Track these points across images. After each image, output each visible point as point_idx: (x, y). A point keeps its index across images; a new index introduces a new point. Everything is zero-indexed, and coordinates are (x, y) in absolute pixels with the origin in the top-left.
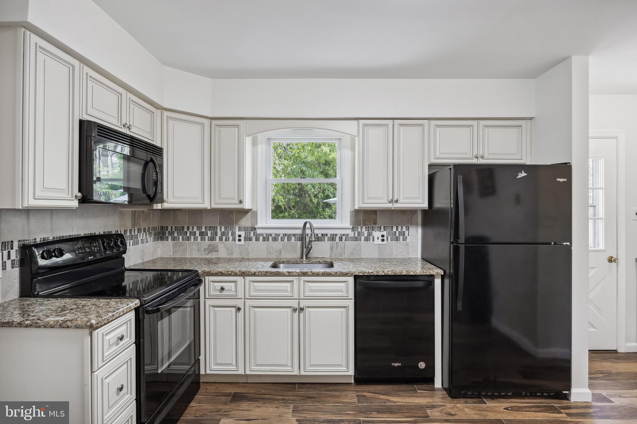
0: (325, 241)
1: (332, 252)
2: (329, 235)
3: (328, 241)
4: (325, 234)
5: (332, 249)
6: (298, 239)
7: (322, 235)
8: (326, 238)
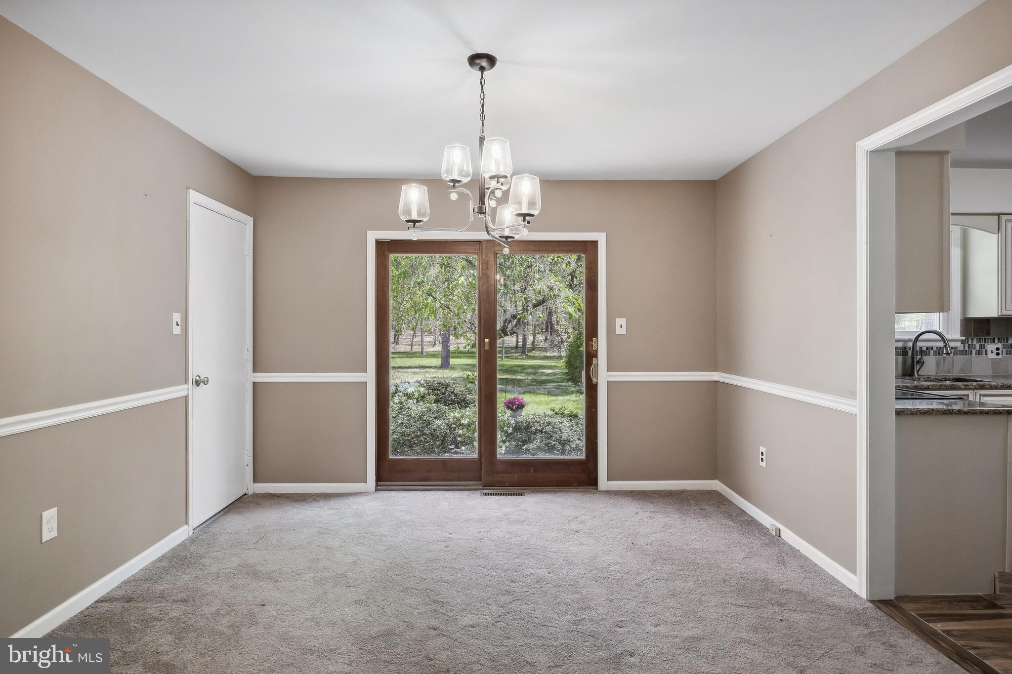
0: (929, 355)
1: (939, 369)
2: (935, 349)
3: (933, 355)
4: (930, 347)
5: (938, 364)
6: (898, 353)
7: (927, 348)
8: (932, 352)
